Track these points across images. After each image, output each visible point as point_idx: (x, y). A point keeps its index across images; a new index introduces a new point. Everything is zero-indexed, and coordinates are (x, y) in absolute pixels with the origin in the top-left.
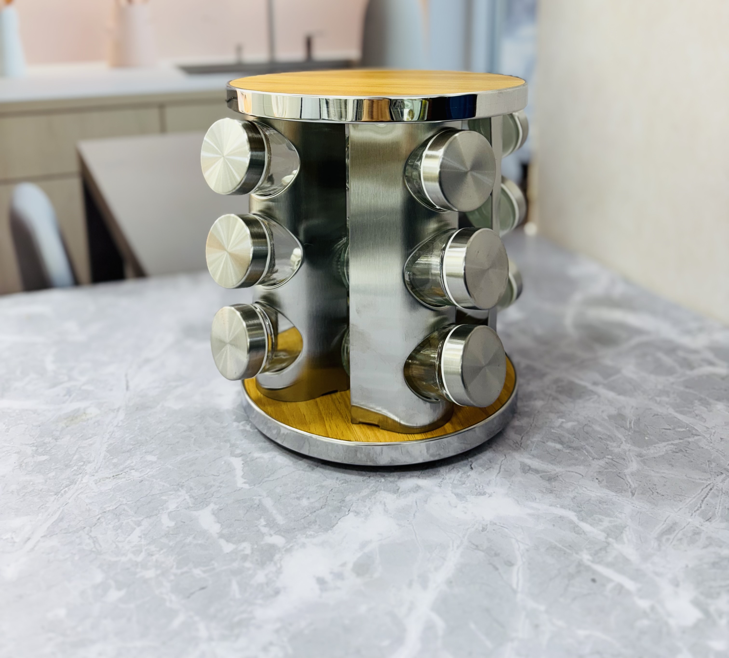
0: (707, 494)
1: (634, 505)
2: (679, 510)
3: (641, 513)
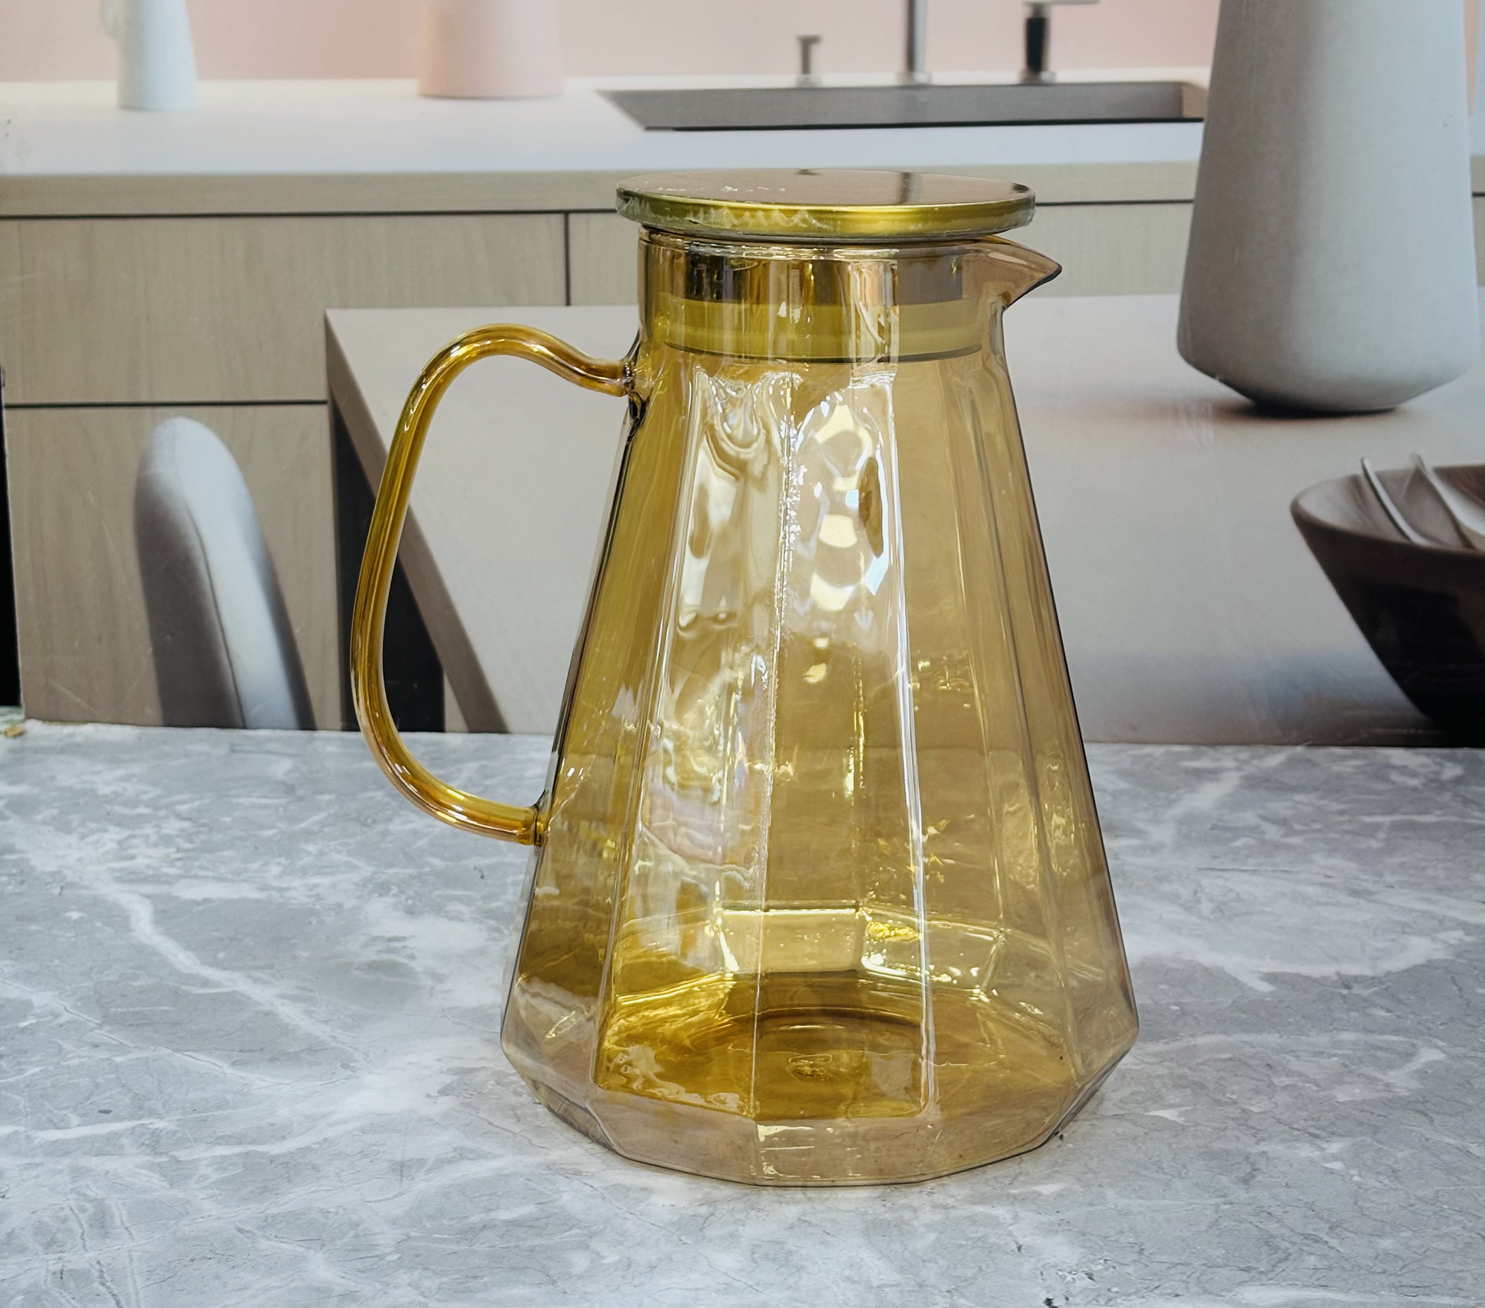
1: (212, 1218)
3: (184, 1215)
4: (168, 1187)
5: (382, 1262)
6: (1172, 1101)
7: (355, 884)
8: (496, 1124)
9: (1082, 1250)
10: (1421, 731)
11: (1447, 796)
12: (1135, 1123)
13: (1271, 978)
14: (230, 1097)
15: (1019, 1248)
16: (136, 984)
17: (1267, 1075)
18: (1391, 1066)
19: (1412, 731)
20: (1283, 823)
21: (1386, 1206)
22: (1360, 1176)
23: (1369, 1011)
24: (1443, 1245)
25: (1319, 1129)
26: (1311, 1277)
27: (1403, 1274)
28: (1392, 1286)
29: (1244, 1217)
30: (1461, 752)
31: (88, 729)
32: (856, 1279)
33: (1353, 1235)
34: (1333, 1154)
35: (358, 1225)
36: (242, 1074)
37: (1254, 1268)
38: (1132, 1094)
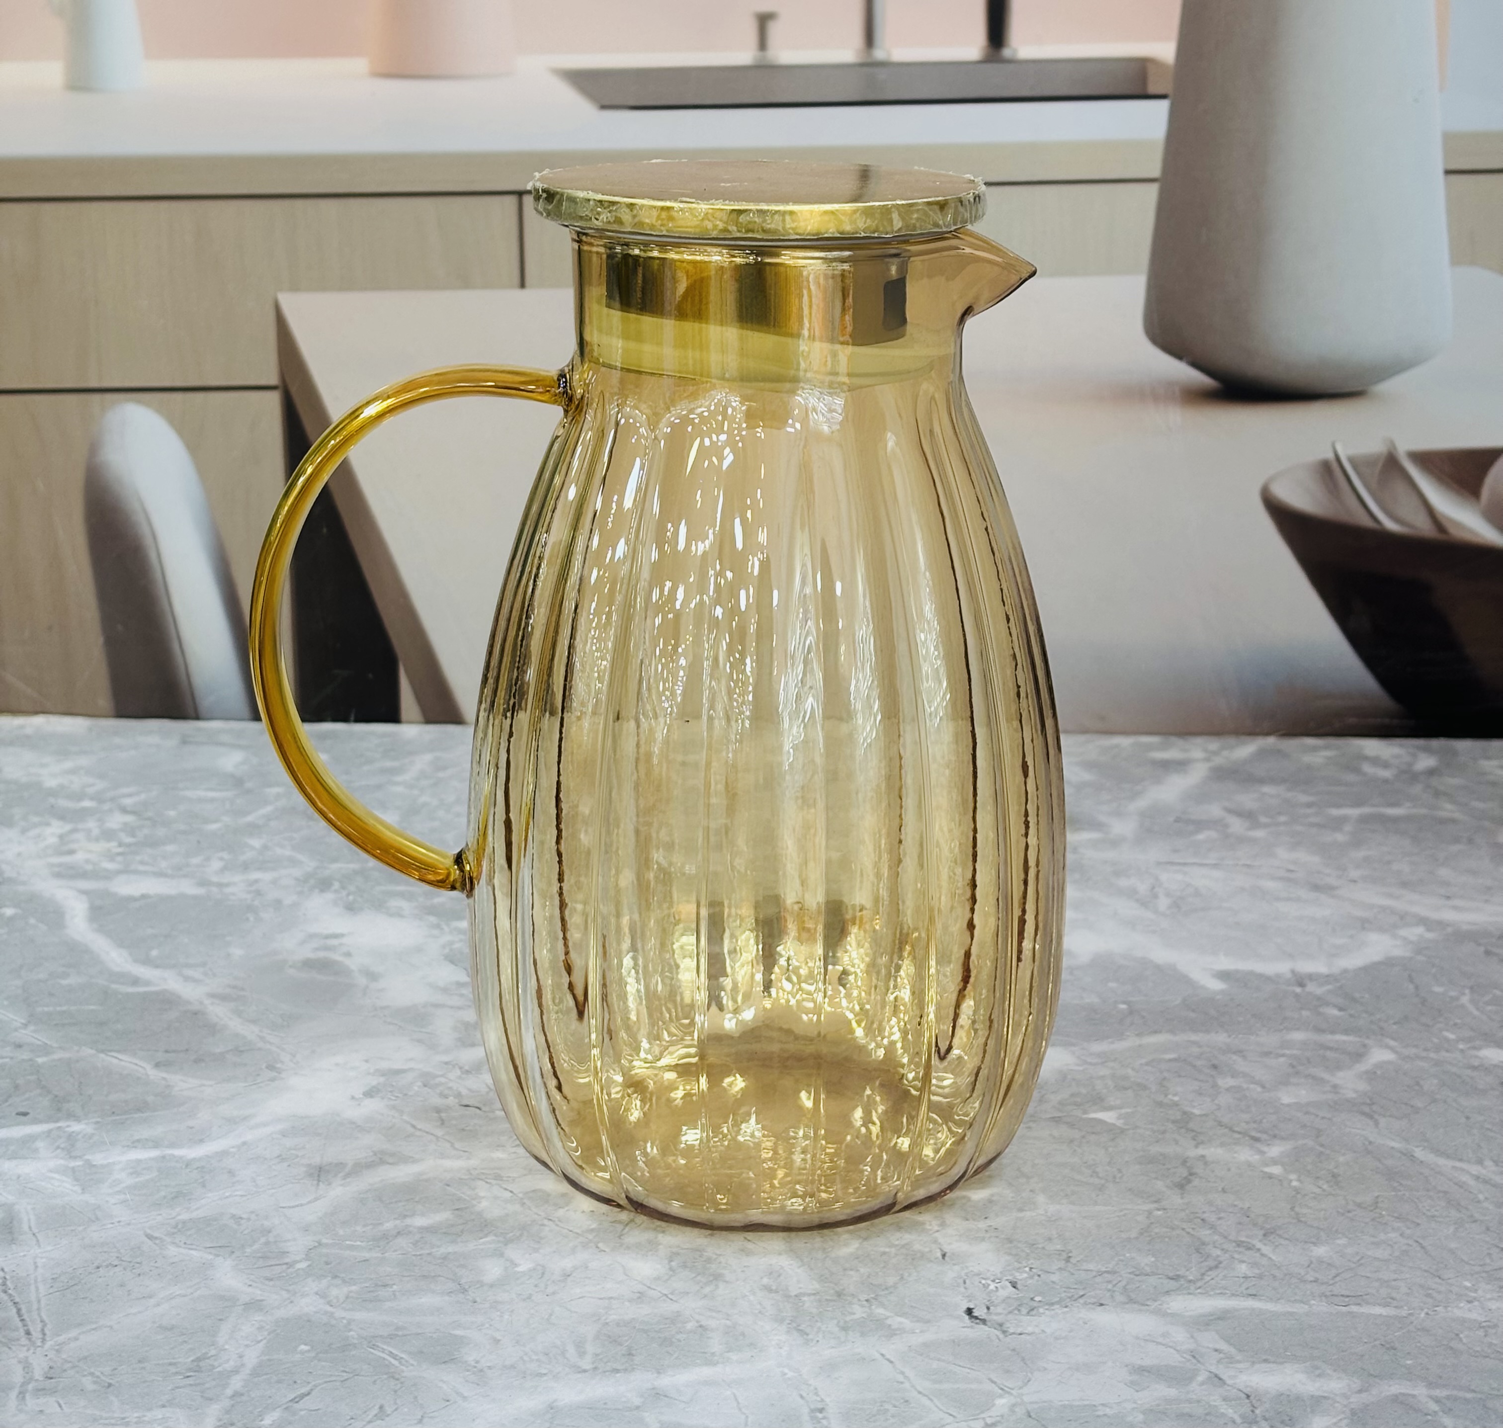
0: (22, 1320)
1: (122, 1224)
2: (35, 1263)
3: (94, 1221)
4: (80, 1191)
5: (291, 1270)
6: (1112, 1103)
7: (297, 879)
8: (419, 1127)
9: (1008, 1258)
10: (1396, 722)
11: (1417, 789)
12: (1071, 1125)
13: (1224, 975)
14: (150, 1099)
15: (944, 1256)
16: (64, 982)
17: (1212, 1076)
18: (1339, 1067)
19: (1387, 721)
20: (1249, 816)
21: (1323, 1212)
22: (1299, 1180)
23: (1321, 1010)
24: (1379, 1253)
25: (1260, 1132)
26: (1240, 1286)
27: (1336, 1283)
28: (1323, 1295)
29: (1176, 1223)
30: (1436, 743)
31: (39, 720)
32: (774, 1288)
33: (1287, 1242)
34: (1272, 1158)
35: (269, 1232)
36: (164, 1075)
37: (1183, 1277)
38: (1072, 1095)
